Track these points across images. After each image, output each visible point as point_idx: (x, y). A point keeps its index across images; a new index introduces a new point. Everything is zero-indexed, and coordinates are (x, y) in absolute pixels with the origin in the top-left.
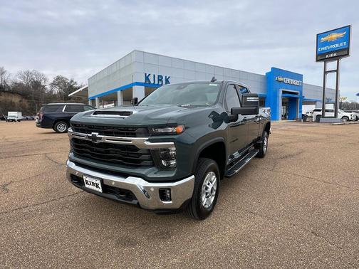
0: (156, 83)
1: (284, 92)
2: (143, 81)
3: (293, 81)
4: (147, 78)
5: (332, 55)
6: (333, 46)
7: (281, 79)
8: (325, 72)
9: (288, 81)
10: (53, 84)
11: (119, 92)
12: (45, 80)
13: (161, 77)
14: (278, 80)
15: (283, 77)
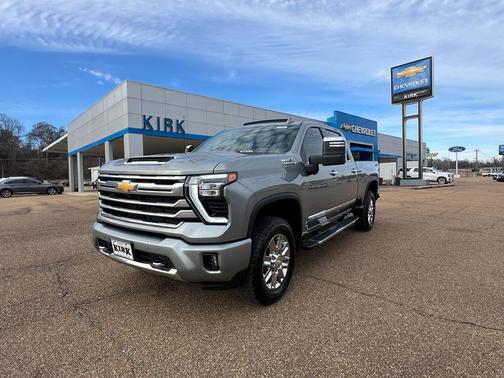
0: (162, 129)
1: (352, 145)
2: (141, 126)
3: (364, 130)
4: (146, 122)
5: (411, 95)
6: (412, 83)
7: (348, 127)
8: (405, 119)
9: (357, 129)
10: (32, 135)
11: (107, 144)
12: (19, 128)
13: (171, 121)
14: (343, 128)
15: (350, 125)
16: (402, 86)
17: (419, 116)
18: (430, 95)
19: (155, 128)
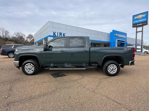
0: (59, 36)
1: (118, 41)
2: (52, 35)
3: (122, 36)
4: (54, 34)
5: (140, 24)
6: (140, 21)
7: (117, 35)
8: (137, 32)
9: (120, 36)
10: (27, 38)
11: (44, 40)
12: (24, 36)
13: (61, 33)
14: (115, 35)
15: (118, 34)
16: (136, 22)
17: (142, 31)
18: (147, 24)
19: (57, 35)
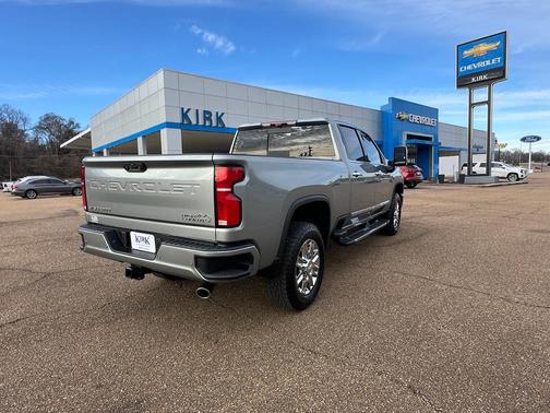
0: (201, 123)
1: (409, 137)
2: (178, 120)
3: (423, 119)
4: (185, 115)
5: (481, 78)
6: (481, 64)
7: (404, 116)
8: (472, 105)
9: (415, 118)
10: (39, 128)
11: (140, 140)
12: (25, 120)
13: (210, 113)
14: (399, 118)
15: (407, 113)
16: (469, 67)
17: (488, 103)
18: (503, 77)
